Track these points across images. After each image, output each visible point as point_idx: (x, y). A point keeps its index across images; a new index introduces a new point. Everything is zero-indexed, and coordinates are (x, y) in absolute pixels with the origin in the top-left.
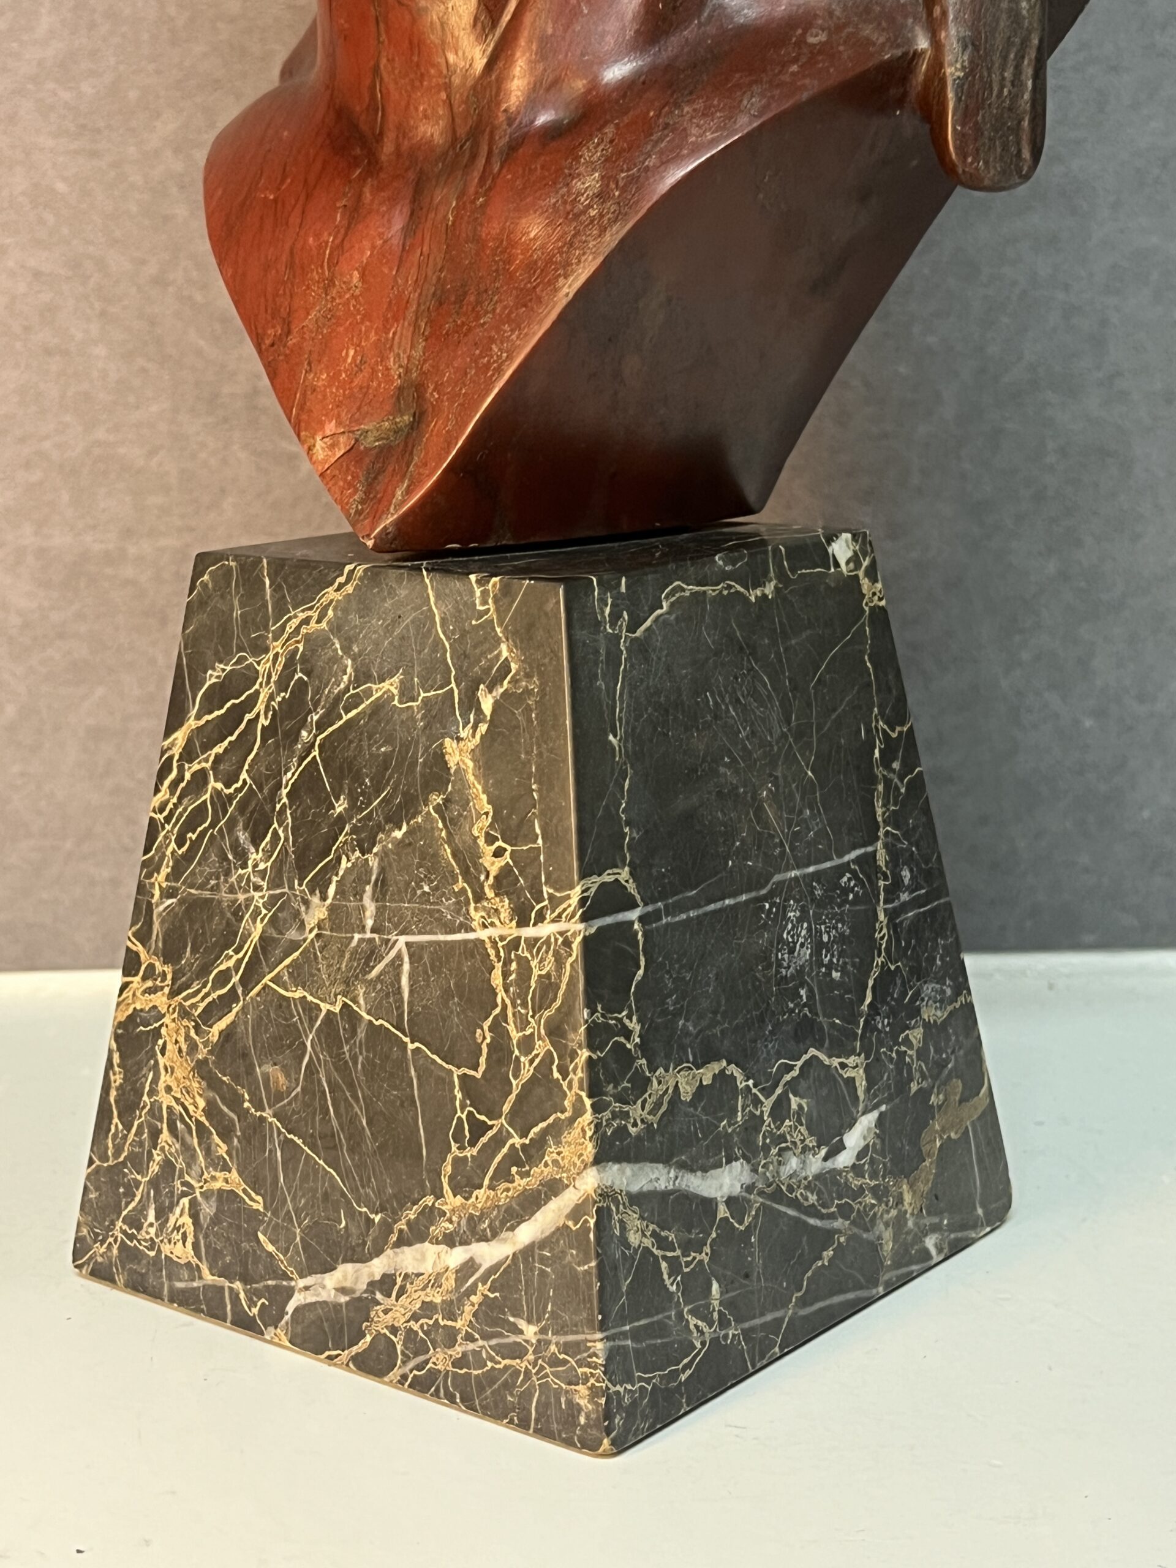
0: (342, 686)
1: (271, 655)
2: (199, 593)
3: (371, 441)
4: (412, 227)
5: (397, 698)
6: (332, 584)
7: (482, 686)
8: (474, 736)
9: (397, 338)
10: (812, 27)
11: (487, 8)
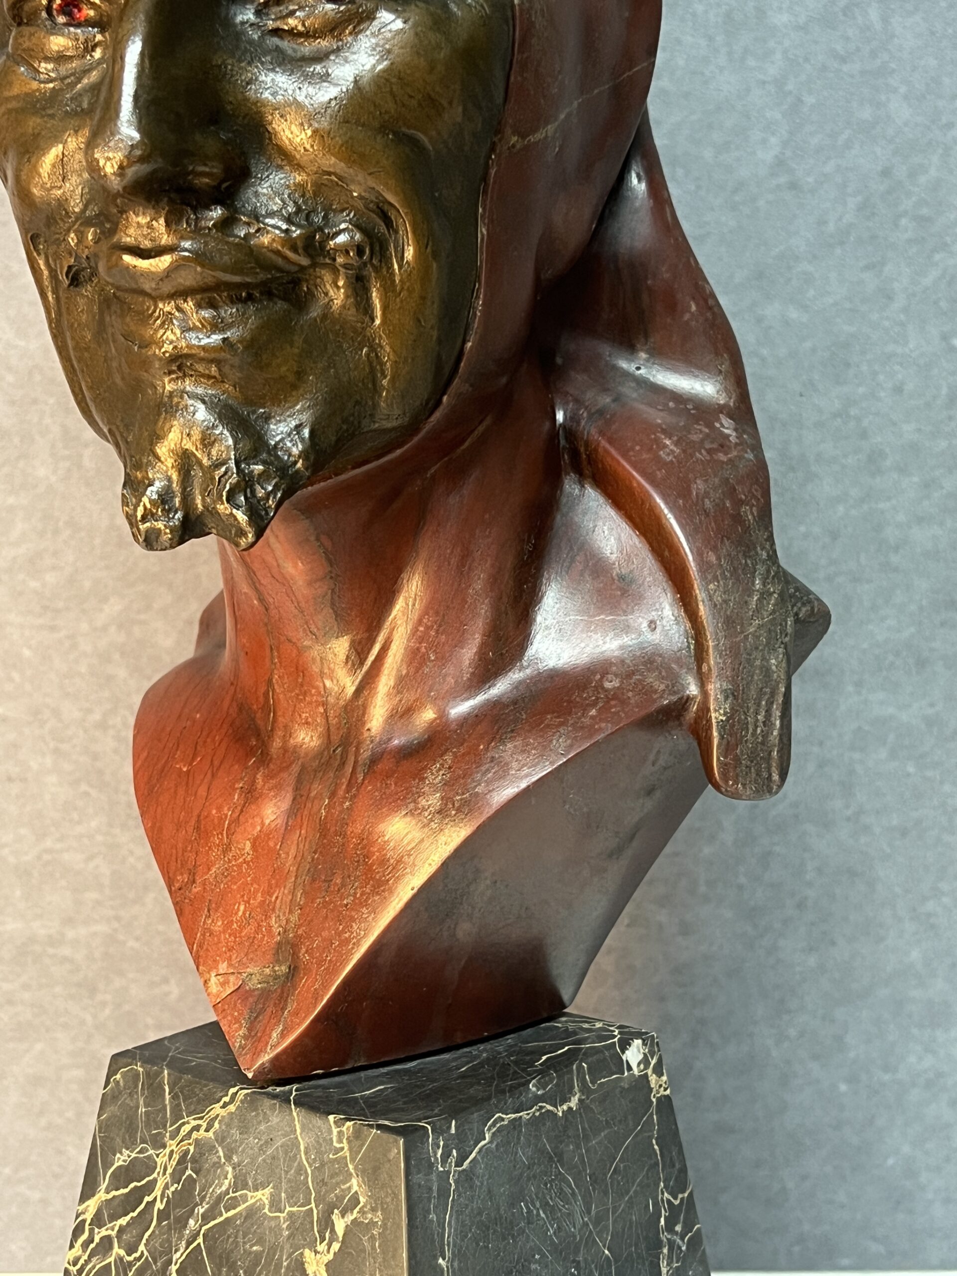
0: (224, 1188)
1: (168, 1151)
2: (112, 1089)
3: (254, 984)
4: (294, 811)
5: (267, 1207)
6: (218, 1102)
7: (336, 1211)
8: (328, 1252)
9: (278, 902)
10: (607, 673)
11: (356, 650)
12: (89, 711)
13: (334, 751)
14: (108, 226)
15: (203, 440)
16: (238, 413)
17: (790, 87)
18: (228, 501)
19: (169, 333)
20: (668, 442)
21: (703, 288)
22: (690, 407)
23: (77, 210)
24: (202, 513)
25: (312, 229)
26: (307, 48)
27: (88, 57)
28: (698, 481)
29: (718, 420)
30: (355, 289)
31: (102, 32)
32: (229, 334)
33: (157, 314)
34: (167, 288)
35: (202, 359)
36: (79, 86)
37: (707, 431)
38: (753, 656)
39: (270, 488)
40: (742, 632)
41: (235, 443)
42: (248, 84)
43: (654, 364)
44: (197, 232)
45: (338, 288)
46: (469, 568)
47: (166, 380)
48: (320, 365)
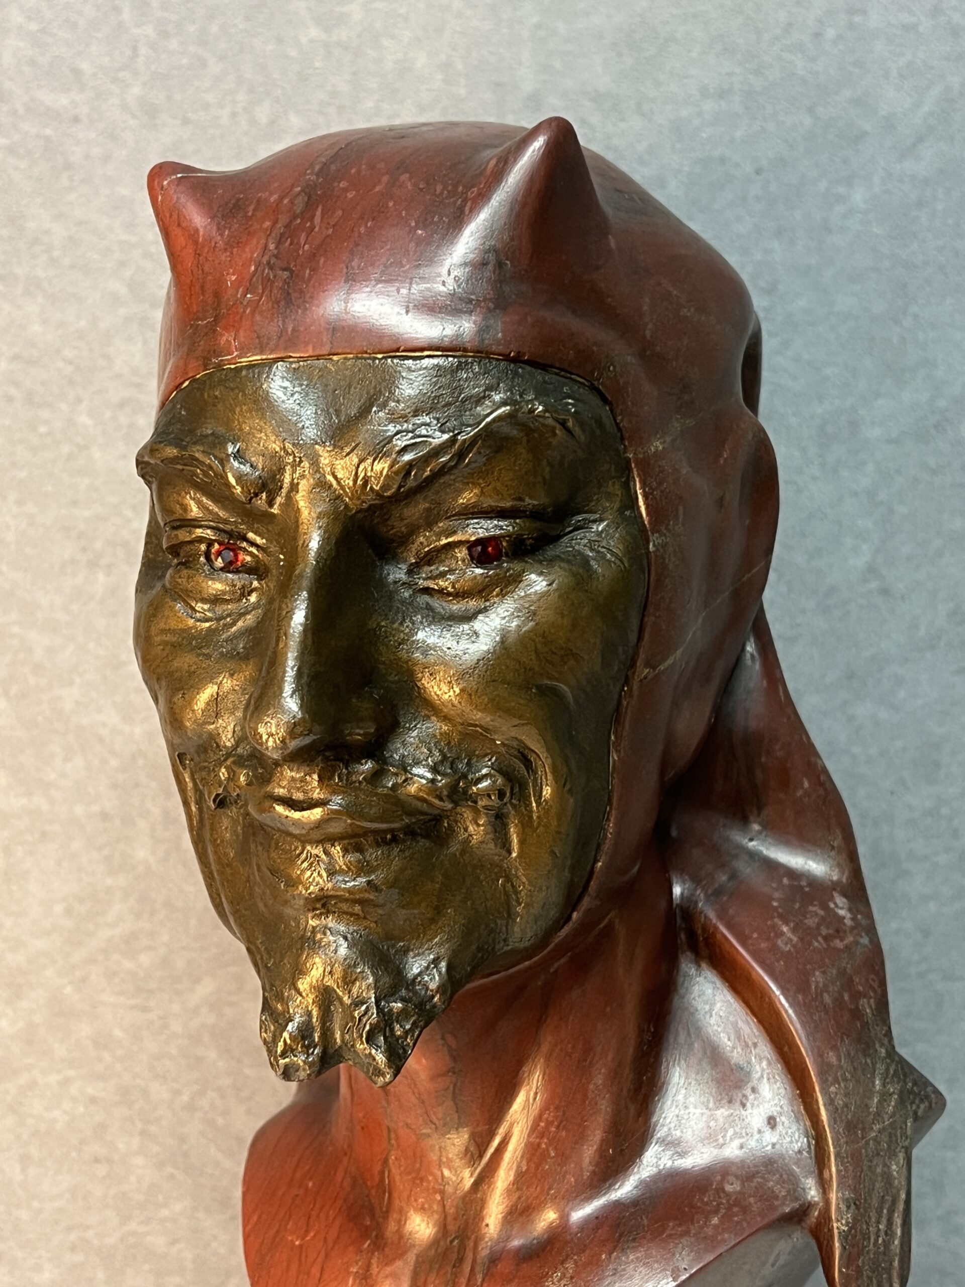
10: (728, 1174)
11: (475, 1142)
12: (178, 1093)
13: (452, 1242)
14: (260, 771)
15: (344, 978)
16: (378, 949)
17: (882, 496)
18: (367, 1042)
19: (315, 874)
20: (785, 929)
21: (816, 764)
22: (804, 883)
23: (228, 744)
24: (340, 1047)
25: (456, 777)
26: (456, 607)
27: (244, 600)
28: (817, 973)
29: (832, 898)
30: (493, 826)
31: (260, 579)
32: (373, 877)
33: (304, 856)
34: (316, 835)
35: (346, 900)
36: (234, 628)
37: (821, 913)
38: (875, 1162)
39: (408, 1027)
40: (863, 1138)
41: (376, 981)
42: (400, 644)
43: (766, 836)
44: (348, 787)
45: (478, 825)
46: (591, 1063)
47: (310, 915)
48: (458, 898)
